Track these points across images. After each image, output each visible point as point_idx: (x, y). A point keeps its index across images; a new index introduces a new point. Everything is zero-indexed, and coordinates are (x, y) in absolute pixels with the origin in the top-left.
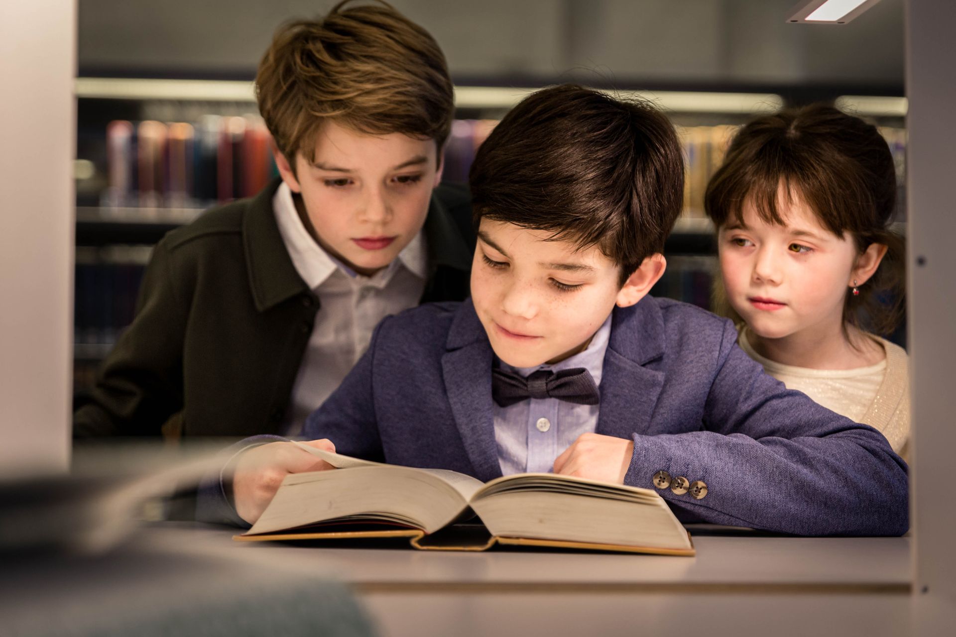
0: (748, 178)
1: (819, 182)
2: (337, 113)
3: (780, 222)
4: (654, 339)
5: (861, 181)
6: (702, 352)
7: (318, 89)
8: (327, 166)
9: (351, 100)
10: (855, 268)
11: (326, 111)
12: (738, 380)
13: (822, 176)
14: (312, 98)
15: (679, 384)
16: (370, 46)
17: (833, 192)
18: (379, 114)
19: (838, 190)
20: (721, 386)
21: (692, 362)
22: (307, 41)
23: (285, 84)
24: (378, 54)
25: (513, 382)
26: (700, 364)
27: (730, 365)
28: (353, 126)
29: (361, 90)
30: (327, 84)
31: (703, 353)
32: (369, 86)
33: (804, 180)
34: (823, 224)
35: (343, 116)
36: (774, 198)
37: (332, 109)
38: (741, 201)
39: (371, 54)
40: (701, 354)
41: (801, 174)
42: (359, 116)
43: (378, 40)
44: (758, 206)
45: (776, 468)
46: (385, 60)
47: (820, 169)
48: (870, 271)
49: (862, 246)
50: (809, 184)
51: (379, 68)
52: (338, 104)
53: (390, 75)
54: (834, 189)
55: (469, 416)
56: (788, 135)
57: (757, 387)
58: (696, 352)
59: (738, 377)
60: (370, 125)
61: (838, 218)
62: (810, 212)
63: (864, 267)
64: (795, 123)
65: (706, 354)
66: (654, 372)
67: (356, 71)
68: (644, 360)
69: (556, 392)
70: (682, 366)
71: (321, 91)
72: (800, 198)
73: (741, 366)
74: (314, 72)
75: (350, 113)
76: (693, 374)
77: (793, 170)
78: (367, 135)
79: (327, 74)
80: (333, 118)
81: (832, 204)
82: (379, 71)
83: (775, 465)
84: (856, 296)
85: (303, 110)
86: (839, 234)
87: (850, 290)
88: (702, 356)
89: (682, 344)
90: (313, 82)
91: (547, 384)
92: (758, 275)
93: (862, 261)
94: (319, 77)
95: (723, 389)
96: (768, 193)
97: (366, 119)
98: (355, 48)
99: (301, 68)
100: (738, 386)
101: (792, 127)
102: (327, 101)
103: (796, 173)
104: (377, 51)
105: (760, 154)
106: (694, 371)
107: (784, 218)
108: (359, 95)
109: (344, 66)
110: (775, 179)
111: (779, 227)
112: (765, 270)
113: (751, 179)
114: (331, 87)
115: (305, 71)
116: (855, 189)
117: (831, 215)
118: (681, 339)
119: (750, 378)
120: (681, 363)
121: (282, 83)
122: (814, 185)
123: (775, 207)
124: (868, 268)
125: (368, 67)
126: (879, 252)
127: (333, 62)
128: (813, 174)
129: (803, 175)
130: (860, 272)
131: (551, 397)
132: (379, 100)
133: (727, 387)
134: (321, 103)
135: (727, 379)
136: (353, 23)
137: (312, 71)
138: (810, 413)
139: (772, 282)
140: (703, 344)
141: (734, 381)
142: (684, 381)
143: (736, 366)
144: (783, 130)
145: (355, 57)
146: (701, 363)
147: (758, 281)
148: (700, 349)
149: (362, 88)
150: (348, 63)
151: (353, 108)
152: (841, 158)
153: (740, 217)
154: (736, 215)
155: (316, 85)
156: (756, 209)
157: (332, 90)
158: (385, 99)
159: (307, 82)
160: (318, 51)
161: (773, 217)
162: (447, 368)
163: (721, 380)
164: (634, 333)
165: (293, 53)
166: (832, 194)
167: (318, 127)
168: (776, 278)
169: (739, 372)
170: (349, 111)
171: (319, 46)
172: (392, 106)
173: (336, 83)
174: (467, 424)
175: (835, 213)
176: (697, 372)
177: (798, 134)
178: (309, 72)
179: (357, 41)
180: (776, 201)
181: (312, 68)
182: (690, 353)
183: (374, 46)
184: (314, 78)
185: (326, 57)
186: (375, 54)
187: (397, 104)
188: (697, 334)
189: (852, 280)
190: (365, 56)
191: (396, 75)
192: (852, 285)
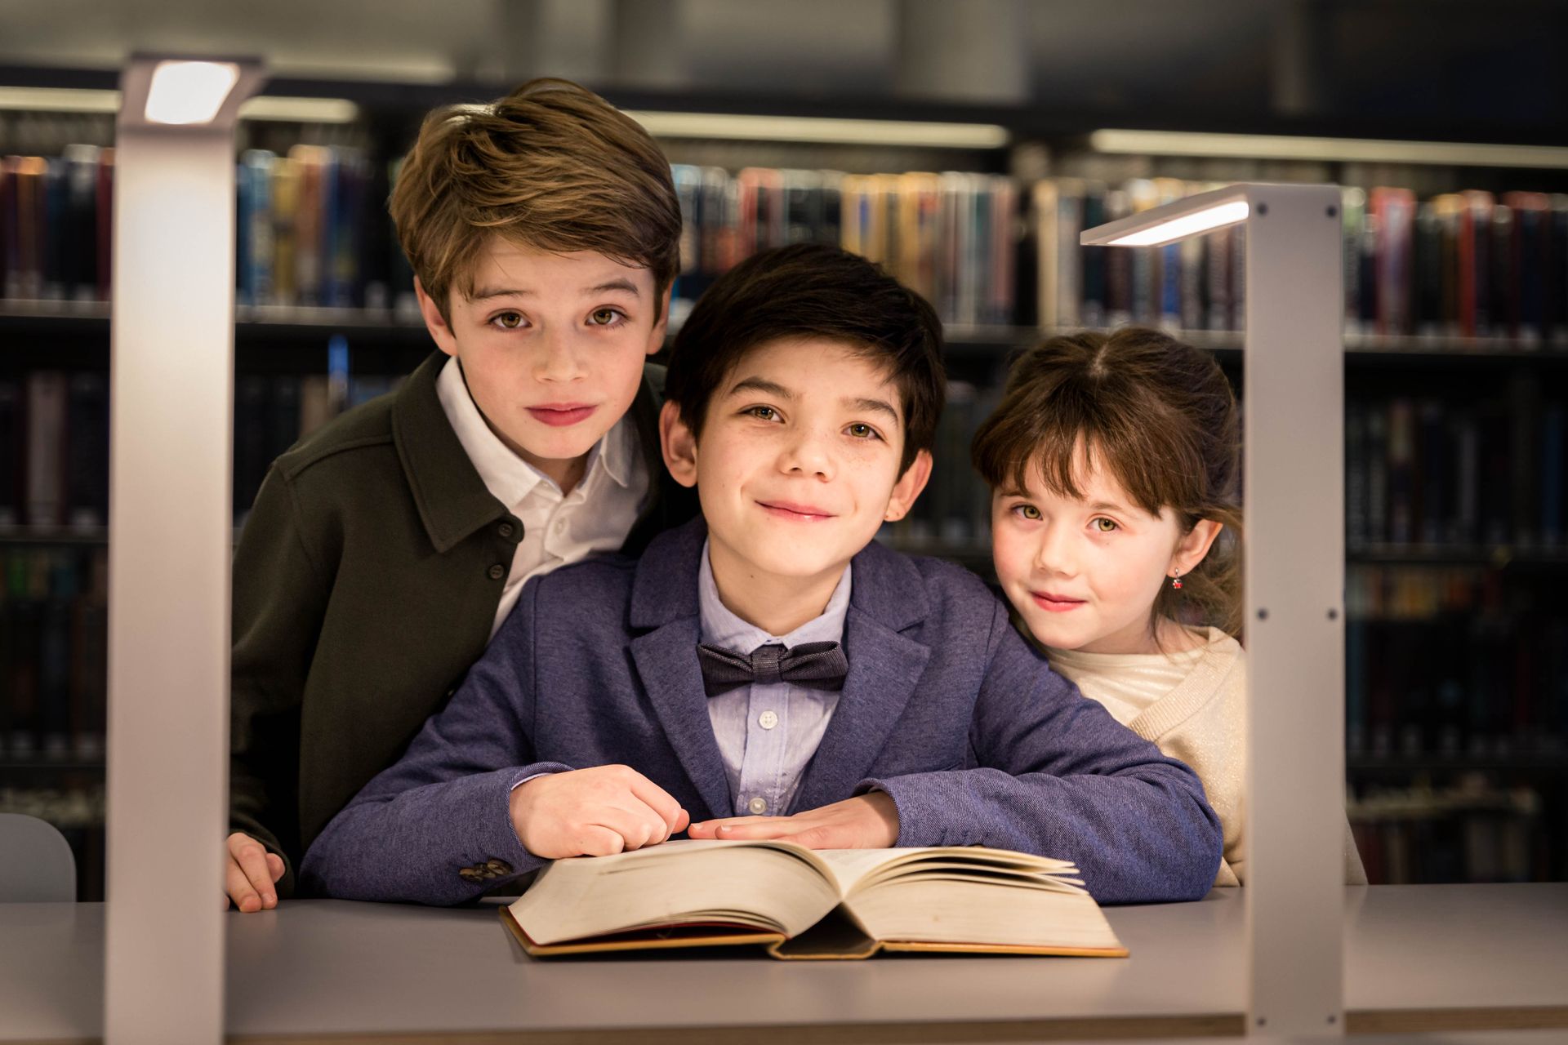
0: (1034, 431)
1: (1130, 445)
2: (506, 221)
3: (1074, 492)
4: (913, 597)
5: (1187, 443)
6: (971, 626)
7: (479, 190)
8: (491, 290)
9: (526, 203)
10: (1178, 551)
11: (490, 220)
12: (1019, 679)
13: (1134, 438)
14: (472, 204)
15: (938, 668)
16: (555, 136)
17: (1148, 459)
18: (565, 222)
19: (1155, 456)
20: (996, 686)
21: (956, 638)
22: (469, 133)
23: (434, 191)
24: (568, 145)
25: (734, 662)
26: (967, 644)
27: (1010, 658)
28: (529, 240)
29: (540, 189)
30: (492, 183)
31: (971, 629)
32: (552, 185)
33: (1110, 441)
34: (1132, 498)
35: (515, 225)
36: (1067, 463)
37: (499, 217)
38: (1023, 465)
39: (557, 146)
40: (968, 629)
41: (1105, 432)
42: (536, 225)
43: (567, 128)
44: (1046, 473)
45: (1060, 829)
46: (577, 154)
47: (1132, 428)
48: (1197, 555)
49: (1188, 524)
50: (1115, 448)
51: (567, 162)
52: (505, 210)
53: (582, 171)
54: (1149, 455)
55: (683, 721)
56: (1091, 374)
57: (1044, 691)
58: (962, 625)
59: (1018, 676)
60: (551, 236)
61: (1153, 493)
62: (1115, 484)
63: (1189, 549)
64: (1102, 353)
65: (975, 631)
66: (916, 646)
67: (535, 166)
68: (901, 625)
69: (793, 675)
70: (943, 644)
71: (484, 193)
72: (1103, 465)
73: (1023, 661)
74: (475, 170)
75: (522, 221)
76: (957, 655)
77: (1096, 427)
78: (546, 252)
79: (494, 171)
80: (499, 228)
81: (1145, 475)
82: (567, 166)
83: (1058, 826)
84: (1177, 590)
85: (459, 221)
86: (1153, 511)
87: (1168, 580)
88: (969, 632)
89: (944, 612)
90: (473, 183)
91: (779, 663)
92: (1043, 564)
93: (1187, 542)
94: (482, 175)
95: (999, 690)
96: (1059, 455)
97: (547, 229)
98: (536, 139)
99: (457, 166)
100: (1017, 687)
101: (1098, 360)
102: (492, 207)
103: (1099, 431)
104: (566, 142)
105: (1051, 401)
106: (959, 651)
107: (1080, 489)
108: (537, 197)
109: (518, 159)
110: (1070, 437)
111: (1074, 500)
112: (1054, 558)
113: (1038, 435)
114: (498, 188)
115: (462, 169)
116: (1178, 454)
117: (1144, 489)
118: (944, 603)
119: (1034, 678)
120: (942, 640)
121: (431, 190)
122: (1121, 448)
123: (1068, 475)
124: (1195, 552)
125: (554, 160)
126: (1211, 531)
127: (502, 155)
128: (1121, 434)
129: (1108, 434)
130: (1184, 556)
131: (783, 681)
132: (565, 203)
133: (1004, 688)
134: (484, 209)
135: (1004, 676)
136: (534, 107)
137: (472, 168)
138: (1112, 736)
139: (1063, 575)
140: (973, 615)
141: (1012, 681)
142: (944, 664)
143: (1017, 660)
144: (1084, 365)
145: (534, 149)
146: (968, 641)
147: (1043, 572)
148: (969, 621)
149: (543, 187)
150: (523, 156)
151: (529, 213)
152: (1163, 410)
153: (1020, 482)
154: (1016, 479)
155: (477, 186)
156: (1042, 476)
157: (500, 191)
158: (574, 202)
159: (466, 185)
160: (483, 143)
161: (1067, 487)
162: (642, 658)
163: (997, 678)
164: (883, 590)
165: (448, 150)
166: (1146, 462)
167: (478, 243)
168: (1066, 570)
169: (1020, 669)
170: (523, 218)
171: (485, 136)
172: (583, 212)
173: (505, 182)
174: (681, 733)
175: (1149, 487)
176: (963, 654)
177: (1106, 372)
178: (469, 170)
179: (538, 129)
180: (1070, 469)
181: (472, 166)
182: (953, 626)
183: (561, 136)
184: (476, 178)
185: (494, 150)
186: (562, 145)
187: (592, 210)
188: (964, 600)
189: (1173, 568)
190: (548, 148)
191: (591, 171)
192: (1172, 574)
